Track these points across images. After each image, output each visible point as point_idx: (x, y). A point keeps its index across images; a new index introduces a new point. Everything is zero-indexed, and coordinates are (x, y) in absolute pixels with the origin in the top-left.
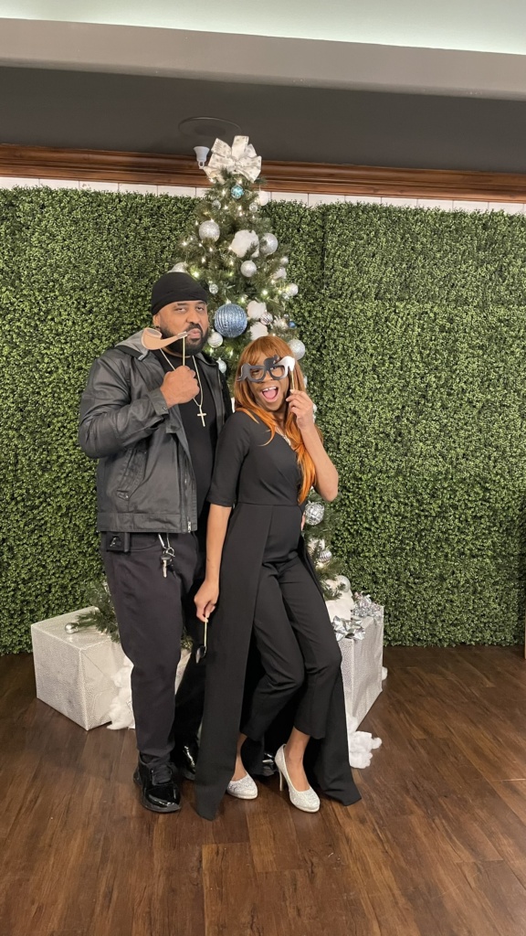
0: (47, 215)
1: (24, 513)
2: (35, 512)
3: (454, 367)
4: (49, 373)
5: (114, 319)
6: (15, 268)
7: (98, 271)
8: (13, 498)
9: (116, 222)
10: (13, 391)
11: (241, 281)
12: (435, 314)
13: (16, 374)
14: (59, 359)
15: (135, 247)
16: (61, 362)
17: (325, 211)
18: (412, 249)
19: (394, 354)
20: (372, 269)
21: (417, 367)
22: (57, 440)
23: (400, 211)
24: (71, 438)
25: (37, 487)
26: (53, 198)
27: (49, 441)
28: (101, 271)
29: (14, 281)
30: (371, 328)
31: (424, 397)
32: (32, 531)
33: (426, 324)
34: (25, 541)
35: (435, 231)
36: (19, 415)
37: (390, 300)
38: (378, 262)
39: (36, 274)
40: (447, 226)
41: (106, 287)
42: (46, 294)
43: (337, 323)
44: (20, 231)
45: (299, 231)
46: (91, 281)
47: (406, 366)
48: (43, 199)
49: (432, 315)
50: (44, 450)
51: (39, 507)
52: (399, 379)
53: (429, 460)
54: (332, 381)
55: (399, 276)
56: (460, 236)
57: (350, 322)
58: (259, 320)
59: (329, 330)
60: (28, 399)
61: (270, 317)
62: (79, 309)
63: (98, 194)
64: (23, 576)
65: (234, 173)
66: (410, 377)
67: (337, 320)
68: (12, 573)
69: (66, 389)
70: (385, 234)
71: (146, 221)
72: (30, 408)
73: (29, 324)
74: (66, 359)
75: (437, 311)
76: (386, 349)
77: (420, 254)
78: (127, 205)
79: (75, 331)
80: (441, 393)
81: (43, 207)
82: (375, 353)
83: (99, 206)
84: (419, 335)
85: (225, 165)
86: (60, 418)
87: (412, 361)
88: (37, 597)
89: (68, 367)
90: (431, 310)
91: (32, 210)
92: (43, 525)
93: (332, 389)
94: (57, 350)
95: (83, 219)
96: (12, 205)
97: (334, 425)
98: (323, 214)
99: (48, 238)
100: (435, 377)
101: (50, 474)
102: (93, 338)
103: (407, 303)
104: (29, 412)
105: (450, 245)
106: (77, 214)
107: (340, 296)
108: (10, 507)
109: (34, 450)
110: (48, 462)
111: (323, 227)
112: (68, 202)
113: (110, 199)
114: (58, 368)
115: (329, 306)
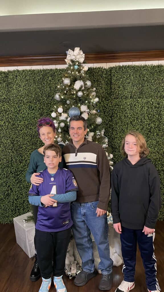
0: (18, 79)
1: (15, 177)
2: (18, 176)
3: (161, 121)
4: (21, 130)
5: (41, 112)
6: (9, 97)
7: (35, 96)
8: (11, 172)
9: (40, 79)
10: (10, 137)
11: (77, 99)
12: (153, 102)
13: (10, 131)
14: (24, 126)
15: (47, 87)
16: (24, 127)
17: (111, 69)
18: (143, 80)
19: (138, 117)
20: (129, 88)
21: (147, 121)
22: (24, 153)
23: (138, 67)
24: (29, 151)
25: (19, 168)
26: (20, 73)
27: (22, 153)
28: (36, 96)
29: (9, 101)
30: (129, 109)
31: (150, 131)
32: (18, 183)
33: (149, 106)
34: (15, 186)
35: (151, 73)
36: (12, 145)
37: (136, 98)
38: (131, 85)
39: (15, 98)
40: (156, 71)
41: (38, 101)
42: (19, 105)
43: (117, 108)
44: (10, 85)
45: (102, 77)
46: (33, 99)
47: (143, 121)
48: (16, 74)
49: (151, 102)
50: (20, 156)
51: (19, 175)
52: (140, 126)
53: (153, 154)
54: (116, 128)
55: (139, 89)
56: (161, 74)
57: (122, 107)
58: (85, 112)
59: (114, 110)
60: (14, 140)
61: (88, 110)
62: (30, 109)
63: (34, 70)
64: (15, 198)
65: (75, 60)
66: (144, 125)
67: (117, 106)
68: (12, 197)
69: (26, 136)
70: (133, 75)
71: (50, 78)
72: (15, 142)
73: (14, 115)
74: (26, 126)
75: (153, 101)
76: (135, 115)
77: (146, 81)
78: (43, 73)
79: (29, 116)
80: (156, 130)
81: (17, 76)
82: (131, 117)
83: (35, 74)
84: (147, 110)
85: (72, 58)
86: (25, 145)
87: (145, 119)
88: (20, 204)
89: (27, 128)
90: (151, 101)
91: (13, 77)
92: (21, 181)
93: (116, 130)
94: (23, 123)
95: (29, 79)
96: (7, 76)
97: (117, 143)
98: (111, 70)
99: (19, 86)
100: (154, 124)
101: (23, 164)
102: (35, 118)
103: (142, 99)
104: (15, 144)
105: (157, 77)
106: (28, 78)
107: (118, 98)
108: (10, 175)
109: (17, 156)
110: (22, 160)
111: (111, 75)
112: (25, 74)
113: (38, 72)
114: (24, 129)
115: (114, 102)
